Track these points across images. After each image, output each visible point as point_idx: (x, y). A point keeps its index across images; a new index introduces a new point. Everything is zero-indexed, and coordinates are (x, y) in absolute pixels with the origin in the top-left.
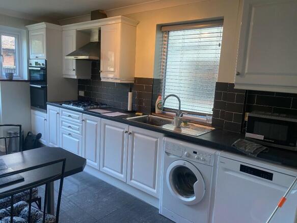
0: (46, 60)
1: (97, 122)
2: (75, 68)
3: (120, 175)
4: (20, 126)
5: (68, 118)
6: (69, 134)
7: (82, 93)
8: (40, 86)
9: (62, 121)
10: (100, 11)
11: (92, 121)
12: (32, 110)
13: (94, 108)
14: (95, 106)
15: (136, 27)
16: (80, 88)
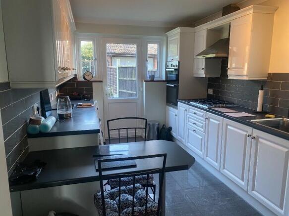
0: (179, 62)
1: (219, 121)
2: (204, 67)
3: (241, 181)
4: (146, 119)
5: (194, 115)
6: (194, 131)
7: (211, 92)
8: (173, 86)
9: (189, 118)
10: (232, 6)
11: (215, 120)
12: (167, 106)
13: (219, 107)
14: (221, 105)
15: (274, 14)
16: (209, 86)
